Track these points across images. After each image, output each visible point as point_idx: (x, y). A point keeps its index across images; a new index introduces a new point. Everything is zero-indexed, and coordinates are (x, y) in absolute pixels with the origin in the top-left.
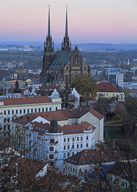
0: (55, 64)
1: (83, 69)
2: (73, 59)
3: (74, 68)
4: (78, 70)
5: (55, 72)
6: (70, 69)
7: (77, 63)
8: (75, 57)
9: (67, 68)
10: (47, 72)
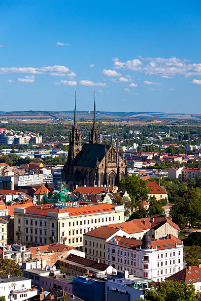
0: (85, 159)
1: (120, 166)
2: (109, 155)
3: (109, 165)
4: (114, 167)
5: (87, 170)
6: (106, 167)
7: (113, 159)
8: (111, 152)
9: (103, 165)
10: (75, 169)
